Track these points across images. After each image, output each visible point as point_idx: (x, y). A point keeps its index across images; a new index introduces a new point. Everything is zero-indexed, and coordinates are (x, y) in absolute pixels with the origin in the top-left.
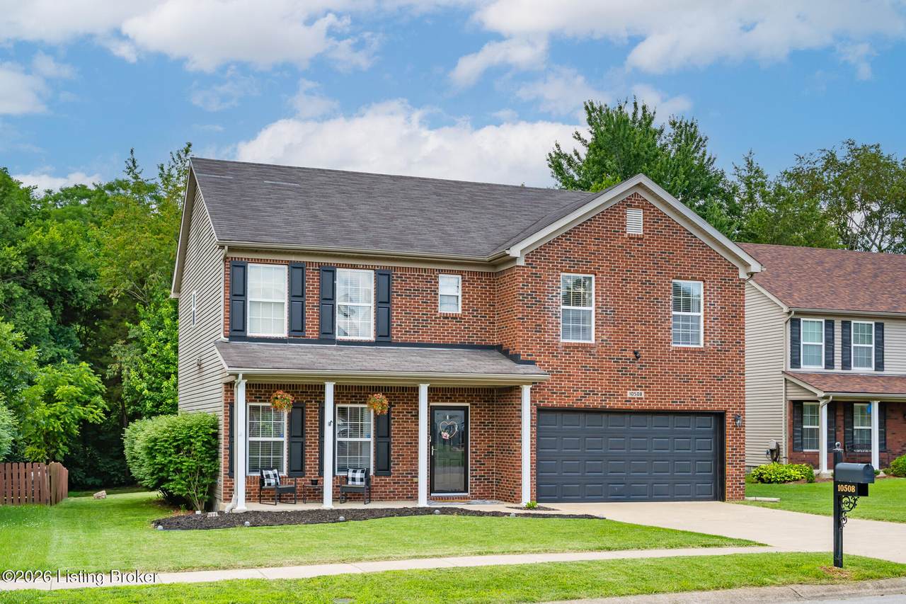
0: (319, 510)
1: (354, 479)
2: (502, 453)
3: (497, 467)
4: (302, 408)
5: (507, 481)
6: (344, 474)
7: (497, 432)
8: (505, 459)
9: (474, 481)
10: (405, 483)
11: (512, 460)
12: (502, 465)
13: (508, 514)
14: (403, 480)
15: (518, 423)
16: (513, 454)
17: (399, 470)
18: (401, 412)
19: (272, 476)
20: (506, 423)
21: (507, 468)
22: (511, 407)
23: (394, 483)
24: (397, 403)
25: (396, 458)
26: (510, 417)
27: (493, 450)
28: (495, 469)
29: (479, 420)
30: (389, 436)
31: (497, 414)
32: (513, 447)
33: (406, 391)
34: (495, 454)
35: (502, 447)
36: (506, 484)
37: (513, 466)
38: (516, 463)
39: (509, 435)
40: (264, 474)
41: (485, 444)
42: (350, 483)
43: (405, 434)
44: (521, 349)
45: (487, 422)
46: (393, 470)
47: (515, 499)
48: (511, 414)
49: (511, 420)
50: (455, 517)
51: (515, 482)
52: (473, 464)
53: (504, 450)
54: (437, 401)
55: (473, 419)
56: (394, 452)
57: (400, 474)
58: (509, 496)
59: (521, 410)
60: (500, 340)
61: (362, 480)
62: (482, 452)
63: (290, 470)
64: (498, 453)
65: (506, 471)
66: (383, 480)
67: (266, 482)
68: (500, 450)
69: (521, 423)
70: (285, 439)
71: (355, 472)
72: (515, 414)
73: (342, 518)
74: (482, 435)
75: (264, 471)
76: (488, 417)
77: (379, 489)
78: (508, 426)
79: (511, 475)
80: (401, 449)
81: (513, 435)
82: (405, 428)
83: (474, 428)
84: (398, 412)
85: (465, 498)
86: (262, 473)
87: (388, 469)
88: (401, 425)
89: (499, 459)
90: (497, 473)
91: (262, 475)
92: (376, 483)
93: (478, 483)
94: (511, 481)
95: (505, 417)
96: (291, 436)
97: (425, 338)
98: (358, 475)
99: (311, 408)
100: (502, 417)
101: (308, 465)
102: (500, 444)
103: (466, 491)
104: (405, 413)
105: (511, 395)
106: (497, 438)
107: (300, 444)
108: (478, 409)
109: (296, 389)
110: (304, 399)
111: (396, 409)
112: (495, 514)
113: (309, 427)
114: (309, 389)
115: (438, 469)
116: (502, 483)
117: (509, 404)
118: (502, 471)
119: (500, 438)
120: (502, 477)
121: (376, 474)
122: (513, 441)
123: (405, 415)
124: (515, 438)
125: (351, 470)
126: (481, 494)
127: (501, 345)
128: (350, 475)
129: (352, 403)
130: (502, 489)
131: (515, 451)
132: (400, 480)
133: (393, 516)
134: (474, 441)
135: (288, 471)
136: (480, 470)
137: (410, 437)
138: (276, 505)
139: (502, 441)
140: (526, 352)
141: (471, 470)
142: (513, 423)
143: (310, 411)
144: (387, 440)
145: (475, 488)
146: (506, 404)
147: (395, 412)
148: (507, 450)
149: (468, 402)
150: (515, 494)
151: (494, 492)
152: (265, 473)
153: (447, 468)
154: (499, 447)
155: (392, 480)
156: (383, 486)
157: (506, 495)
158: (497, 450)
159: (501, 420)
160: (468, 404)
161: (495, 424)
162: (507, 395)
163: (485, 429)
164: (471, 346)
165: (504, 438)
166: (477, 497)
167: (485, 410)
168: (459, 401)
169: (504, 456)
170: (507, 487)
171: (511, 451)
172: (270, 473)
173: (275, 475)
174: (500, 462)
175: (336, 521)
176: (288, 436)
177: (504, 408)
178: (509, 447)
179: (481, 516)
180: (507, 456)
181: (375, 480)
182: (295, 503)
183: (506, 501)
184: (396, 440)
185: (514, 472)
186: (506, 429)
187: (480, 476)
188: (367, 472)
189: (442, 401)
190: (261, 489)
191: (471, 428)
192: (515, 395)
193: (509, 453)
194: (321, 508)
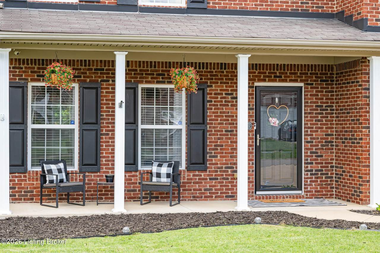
0: (105, 216)
1: (159, 175)
2: (343, 143)
3: (337, 160)
4: (96, 88)
5: (351, 176)
6: (147, 168)
7: (337, 117)
8: (349, 150)
9: (309, 176)
10: (224, 179)
11: (357, 150)
12: (344, 157)
13: (357, 225)
14: (222, 175)
15: (365, 104)
16: (358, 143)
17: (217, 164)
18: (219, 94)
19: (55, 172)
20: (348, 106)
21: (351, 161)
22: (355, 86)
23: (210, 179)
24: (214, 83)
25: (213, 149)
26: (353, 98)
27: (333, 138)
28: (334, 161)
29: (315, 103)
30: (204, 122)
31: (337, 95)
32: (358, 135)
33: (225, 69)
34: (334, 144)
35: (344, 135)
36: (348, 180)
37: (358, 158)
38: (361, 155)
39: (353, 120)
40: (45, 169)
41: (322, 131)
42: (155, 179)
43: (225, 120)
44: (368, 12)
45: (324, 105)
46: (210, 164)
47: (361, 200)
48: (355, 94)
49: (356, 101)
50: (281, 227)
51: (360, 177)
52: (308, 156)
53: (346, 139)
54: (264, 80)
55: (307, 103)
56: (210, 142)
57: (218, 168)
58: (353, 195)
59: (368, 89)
60: (341, 6)
61: (168, 175)
62: (319, 142)
63: (82, 164)
64: (339, 142)
65: (349, 165)
66: (197, 175)
67: (47, 179)
68: (341, 139)
69: (368, 105)
70: (76, 127)
71: (160, 165)
72: (361, 93)
73: (126, 229)
74: (319, 121)
75: (44, 165)
76: (326, 99)
77: (192, 186)
78: (351, 109)
79: (356, 169)
80: (219, 139)
81: (358, 120)
82: (224, 113)
83: (310, 113)
84: (215, 94)
85: (298, 197)
86: (43, 168)
87: (204, 163)
88: (218, 109)
89: (339, 149)
90: (336, 167)
91: (43, 171)
92: (188, 179)
93: (314, 179)
94: (355, 177)
95: (349, 98)
96: (82, 122)
97: (248, 4)
98: (164, 170)
99: (108, 88)
100: (344, 98)
101: (104, 157)
102: (341, 131)
103: (299, 188)
104: (224, 95)
105: (356, 71)
106: (337, 124)
107: (94, 132)
108: (315, 90)
109: (89, 65)
110: (100, 77)
111: (213, 90)
112: (338, 224)
113: (106, 111)
114: (105, 66)
115: (264, 161)
116: (344, 179)
117: (353, 82)
118: (344, 164)
119: (341, 124)
120: (344, 172)
121: (188, 169)
122: (358, 128)
123: (224, 98)
124: (361, 124)
125: (156, 164)
126: (318, 191)
127: (343, 12)
128: (155, 169)
129: (158, 82)
130: (344, 186)
131: (361, 139)
132: (219, 175)
133: (197, 226)
134: (309, 128)
135: (79, 165)
136: (316, 163)
137: (230, 124)
138: (57, 207)
139: (344, 128)
140: (374, 16)
141: (305, 163)
142: (358, 105)
143: (107, 92)
144: (201, 127)
145: (310, 185)
146: (348, 83)
147: (211, 94)
148: (350, 139)
149: (301, 81)
150: (361, 192)
151: (334, 190)
152: (46, 167)
153: (276, 161)
154: (339, 135)
155: (208, 175)
156: (197, 183)
157: (348, 194)
158: (337, 139)
159: (342, 102)
160: (302, 84)
161: (334, 108)
162: (351, 71)
163: (323, 114)
164: (305, 15)
165: (346, 124)
166: (313, 195)
167: (322, 92)
168: (291, 81)
169: (346, 146)
170: (351, 183)
171: (356, 139)
172: (53, 167)
173: (60, 171)
174: (341, 153)
175: (117, 233)
176: (80, 123)
177: (346, 87)
178: (353, 135)
179: (319, 227)
180: (351, 146)
181: (186, 176)
182: (84, 205)
183: (348, 201)
184: (214, 127)
185: (359, 166)
186: (348, 113)
187: (316, 171)
188: (176, 166)
189: (270, 81)
190: (42, 187)
191: (305, 113)
192: (361, 70)
193: (353, 143)
194: (109, 213)
